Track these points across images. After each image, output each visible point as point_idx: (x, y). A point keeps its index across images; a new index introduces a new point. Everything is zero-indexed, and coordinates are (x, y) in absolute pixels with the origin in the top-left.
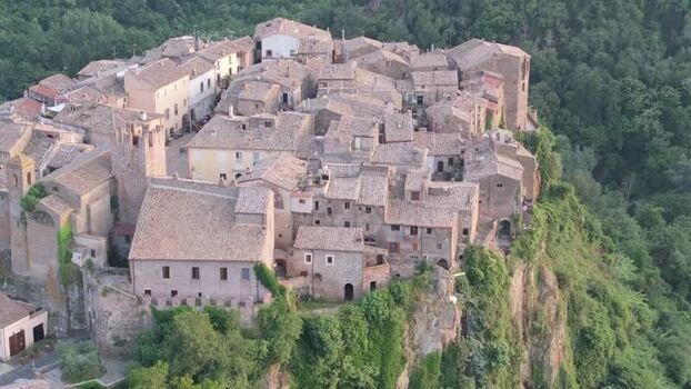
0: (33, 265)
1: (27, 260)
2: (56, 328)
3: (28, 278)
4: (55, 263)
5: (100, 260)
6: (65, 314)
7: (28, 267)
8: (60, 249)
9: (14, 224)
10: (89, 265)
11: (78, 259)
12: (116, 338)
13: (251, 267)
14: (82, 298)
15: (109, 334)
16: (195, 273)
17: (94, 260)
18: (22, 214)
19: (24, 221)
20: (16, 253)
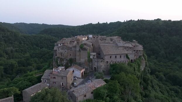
0: (81, 60)
1: (80, 58)
2: (87, 71)
3: (80, 62)
4: (87, 58)
5: (95, 57)
6: (89, 68)
7: (80, 60)
8: (88, 55)
9: (77, 52)
10: (93, 58)
11: (91, 57)
12: (103, 71)
13: (125, 55)
14: (92, 65)
15: (102, 70)
16: (116, 57)
17: (94, 57)
18: (80, 49)
19: (80, 51)
20: (77, 58)
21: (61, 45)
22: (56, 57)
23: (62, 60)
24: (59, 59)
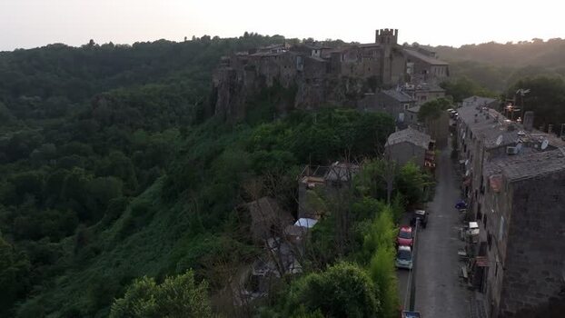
0: (393, 78)
1: (391, 75)
4: (402, 74)
7: (390, 79)
9: (385, 61)
11: (408, 71)
19: (391, 58)
20: (386, 74)
21: (318, 52)
22: (340, 76)
23: (353, 82)
24: (348, 81)
